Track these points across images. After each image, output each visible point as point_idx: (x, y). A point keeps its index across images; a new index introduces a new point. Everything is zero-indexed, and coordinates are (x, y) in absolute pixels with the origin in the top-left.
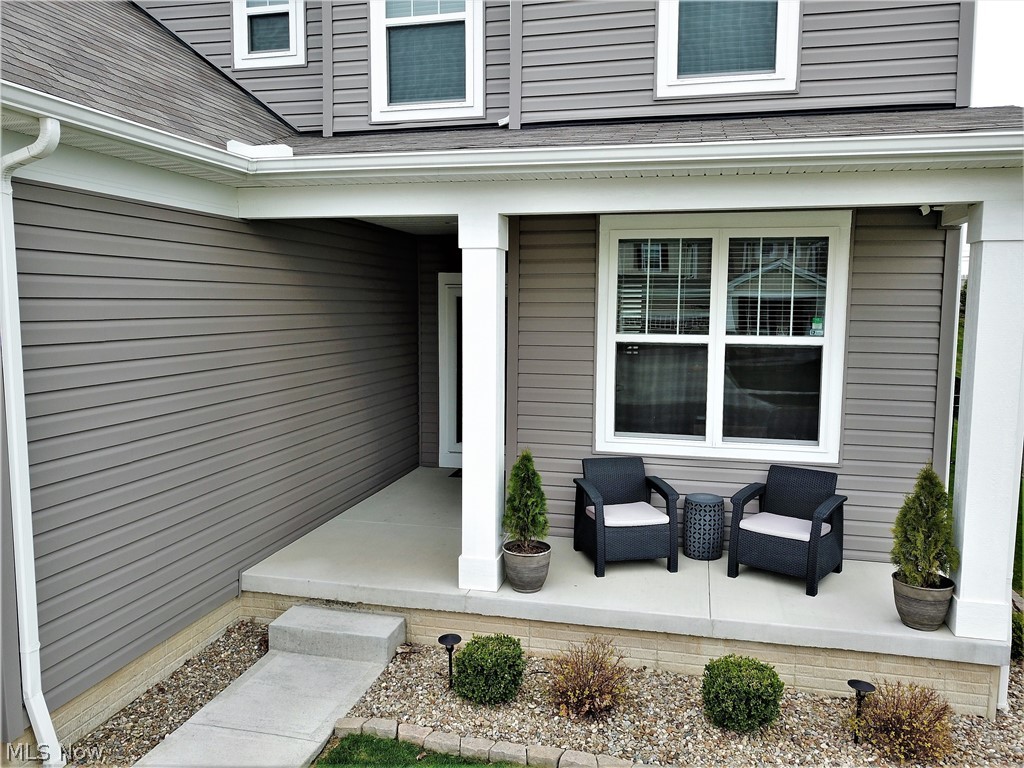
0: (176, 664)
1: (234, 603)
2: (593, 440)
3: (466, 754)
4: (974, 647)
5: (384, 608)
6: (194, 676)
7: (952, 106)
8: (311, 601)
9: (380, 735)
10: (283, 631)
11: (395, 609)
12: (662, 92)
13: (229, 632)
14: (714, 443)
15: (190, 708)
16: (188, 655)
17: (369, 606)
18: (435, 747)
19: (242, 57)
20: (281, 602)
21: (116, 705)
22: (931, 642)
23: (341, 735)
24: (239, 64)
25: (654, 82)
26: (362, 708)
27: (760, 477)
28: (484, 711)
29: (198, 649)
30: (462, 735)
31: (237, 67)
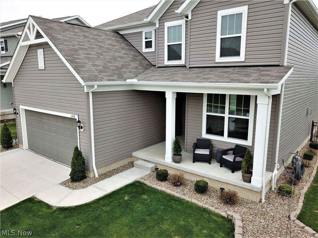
0: (119, 166)
1: (131, 158)
2: (202, 135)
3: (152, 187)
4: (253, 187)
5: (153, 162)
6: (121, 169)
7: (279, 66)
8: (142, 159)
9: (141, 182)
10: (136, 164)
11: (155, 163)
12: (217, 61)
13: (129, 163)
14: (225, 138)
15: (118, 173)
16: (121, 165)
17: (151, 162)
18: (148, 185)
19: (144, 50)
20: (138, 159)
21: (107, 171)
22: (246, 185)
23: (136, 181)
24: (143, 51)
25: (215, 59)
26: (142, 178)
27: (233, 147)
28: (159, 182)
29: (123, 165)
30: (153, 184)
31: (143, 52)
